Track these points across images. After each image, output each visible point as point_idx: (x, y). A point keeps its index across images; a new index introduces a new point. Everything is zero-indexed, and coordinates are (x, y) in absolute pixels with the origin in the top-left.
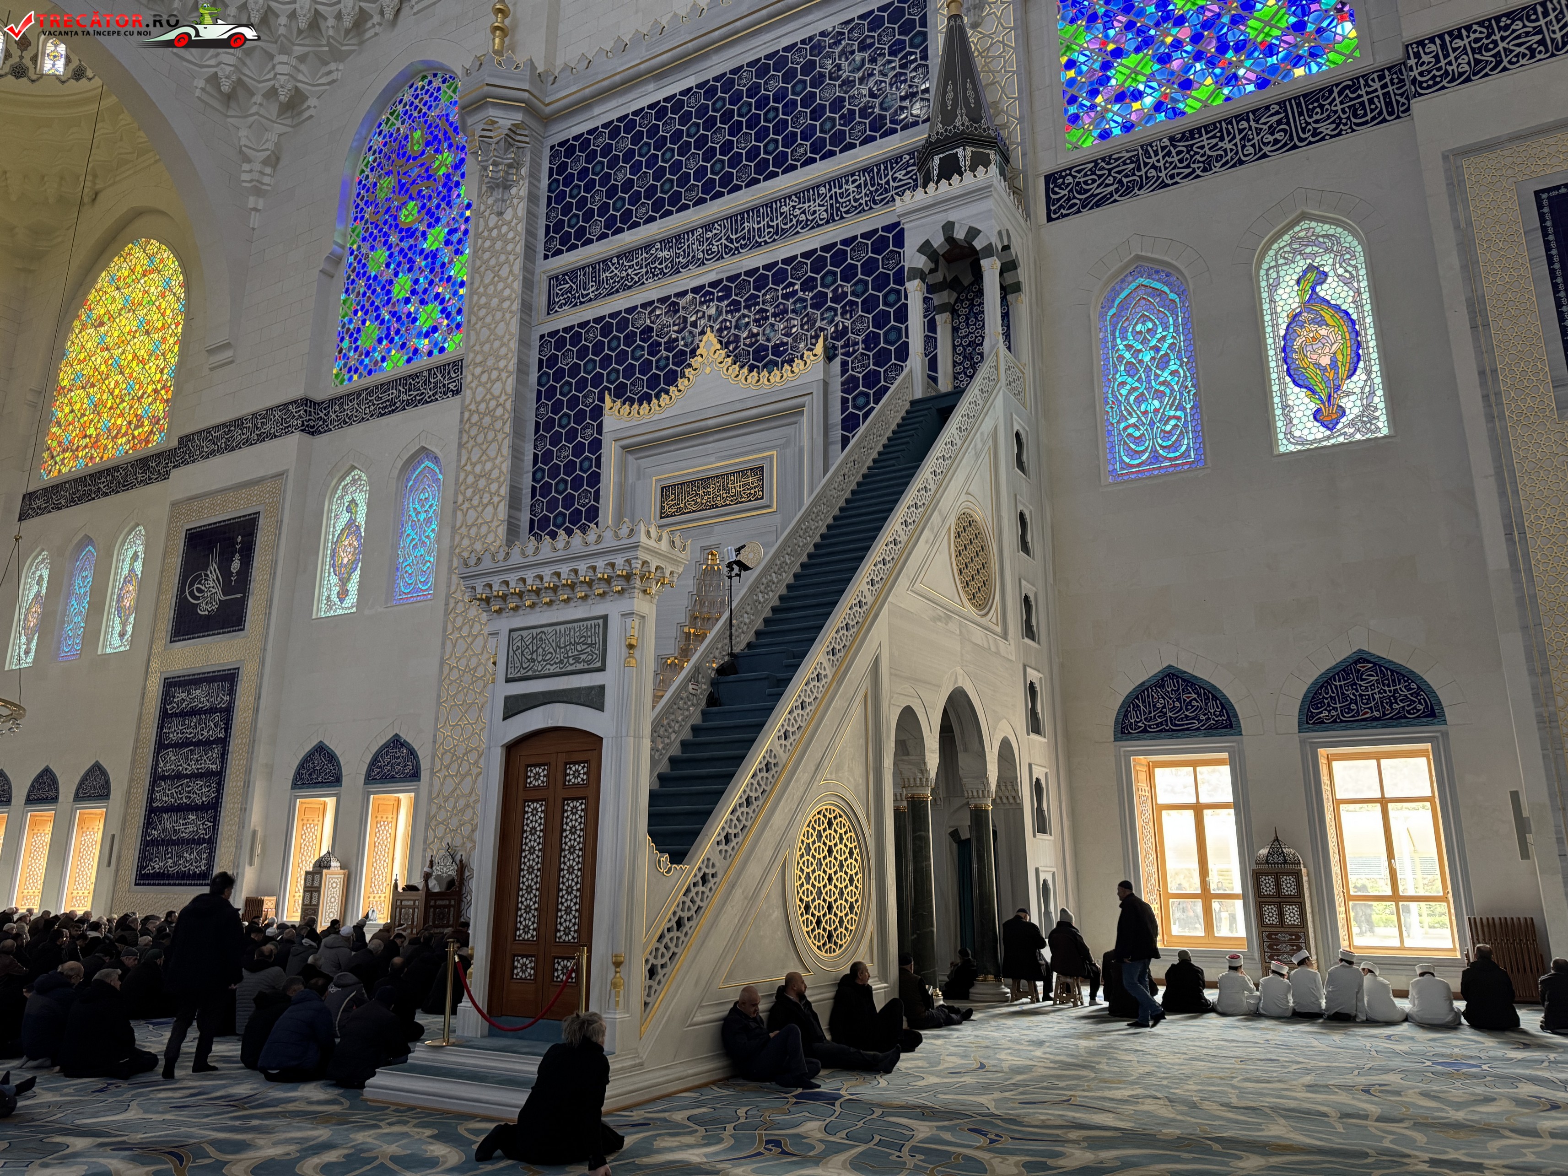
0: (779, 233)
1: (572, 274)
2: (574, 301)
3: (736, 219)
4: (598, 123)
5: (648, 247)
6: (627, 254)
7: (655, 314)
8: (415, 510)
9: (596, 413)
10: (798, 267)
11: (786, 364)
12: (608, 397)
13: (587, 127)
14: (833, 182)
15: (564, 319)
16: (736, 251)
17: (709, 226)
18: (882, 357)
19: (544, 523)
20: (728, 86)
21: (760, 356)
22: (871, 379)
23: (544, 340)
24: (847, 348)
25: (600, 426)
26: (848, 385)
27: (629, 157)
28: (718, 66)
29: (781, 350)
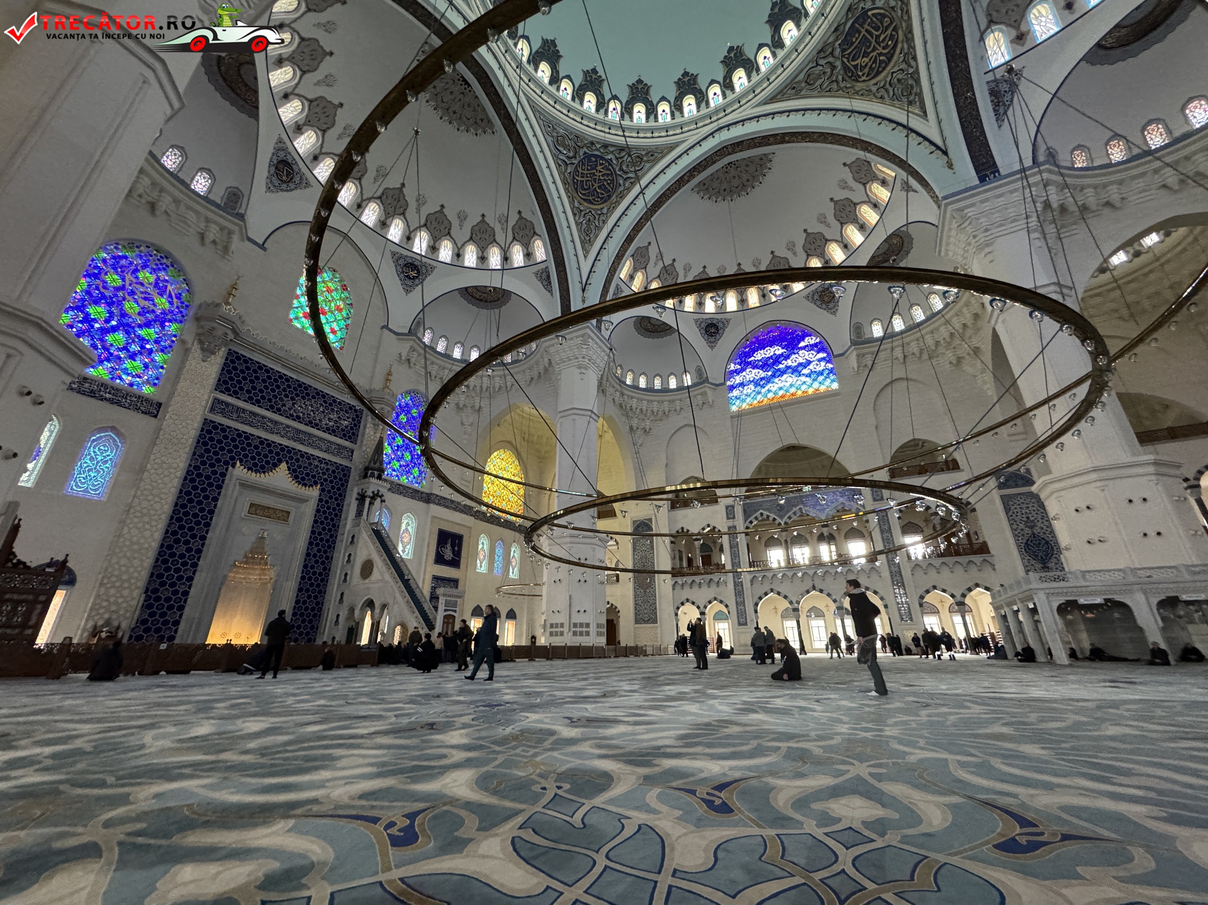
0: (310, 445)
1: (228, 404)
2: (223, 413)
3: (299, 431)
4: (255, 359)
5: (263, 417)
6: (255, 414)
7: (262, 443)
8: (94, 452)
9: (226, 463)
10: (314, 459)
11: (305, 485)
12: (238, 463)
13: (248, 355)
14: (330, 442)
15: (219, 419)
16: (295, 441)
17: (288, 426)
18: (331, 498)
19: (188, 493)
20: (306, 388)
21: (296, 477)
22: (327, 502)
23: (206, 421)
24: (323, 490)
25: (227, 469)
26: (320, 500)
27: (264, 381)
28: (303, 379)
29: (303, 479)
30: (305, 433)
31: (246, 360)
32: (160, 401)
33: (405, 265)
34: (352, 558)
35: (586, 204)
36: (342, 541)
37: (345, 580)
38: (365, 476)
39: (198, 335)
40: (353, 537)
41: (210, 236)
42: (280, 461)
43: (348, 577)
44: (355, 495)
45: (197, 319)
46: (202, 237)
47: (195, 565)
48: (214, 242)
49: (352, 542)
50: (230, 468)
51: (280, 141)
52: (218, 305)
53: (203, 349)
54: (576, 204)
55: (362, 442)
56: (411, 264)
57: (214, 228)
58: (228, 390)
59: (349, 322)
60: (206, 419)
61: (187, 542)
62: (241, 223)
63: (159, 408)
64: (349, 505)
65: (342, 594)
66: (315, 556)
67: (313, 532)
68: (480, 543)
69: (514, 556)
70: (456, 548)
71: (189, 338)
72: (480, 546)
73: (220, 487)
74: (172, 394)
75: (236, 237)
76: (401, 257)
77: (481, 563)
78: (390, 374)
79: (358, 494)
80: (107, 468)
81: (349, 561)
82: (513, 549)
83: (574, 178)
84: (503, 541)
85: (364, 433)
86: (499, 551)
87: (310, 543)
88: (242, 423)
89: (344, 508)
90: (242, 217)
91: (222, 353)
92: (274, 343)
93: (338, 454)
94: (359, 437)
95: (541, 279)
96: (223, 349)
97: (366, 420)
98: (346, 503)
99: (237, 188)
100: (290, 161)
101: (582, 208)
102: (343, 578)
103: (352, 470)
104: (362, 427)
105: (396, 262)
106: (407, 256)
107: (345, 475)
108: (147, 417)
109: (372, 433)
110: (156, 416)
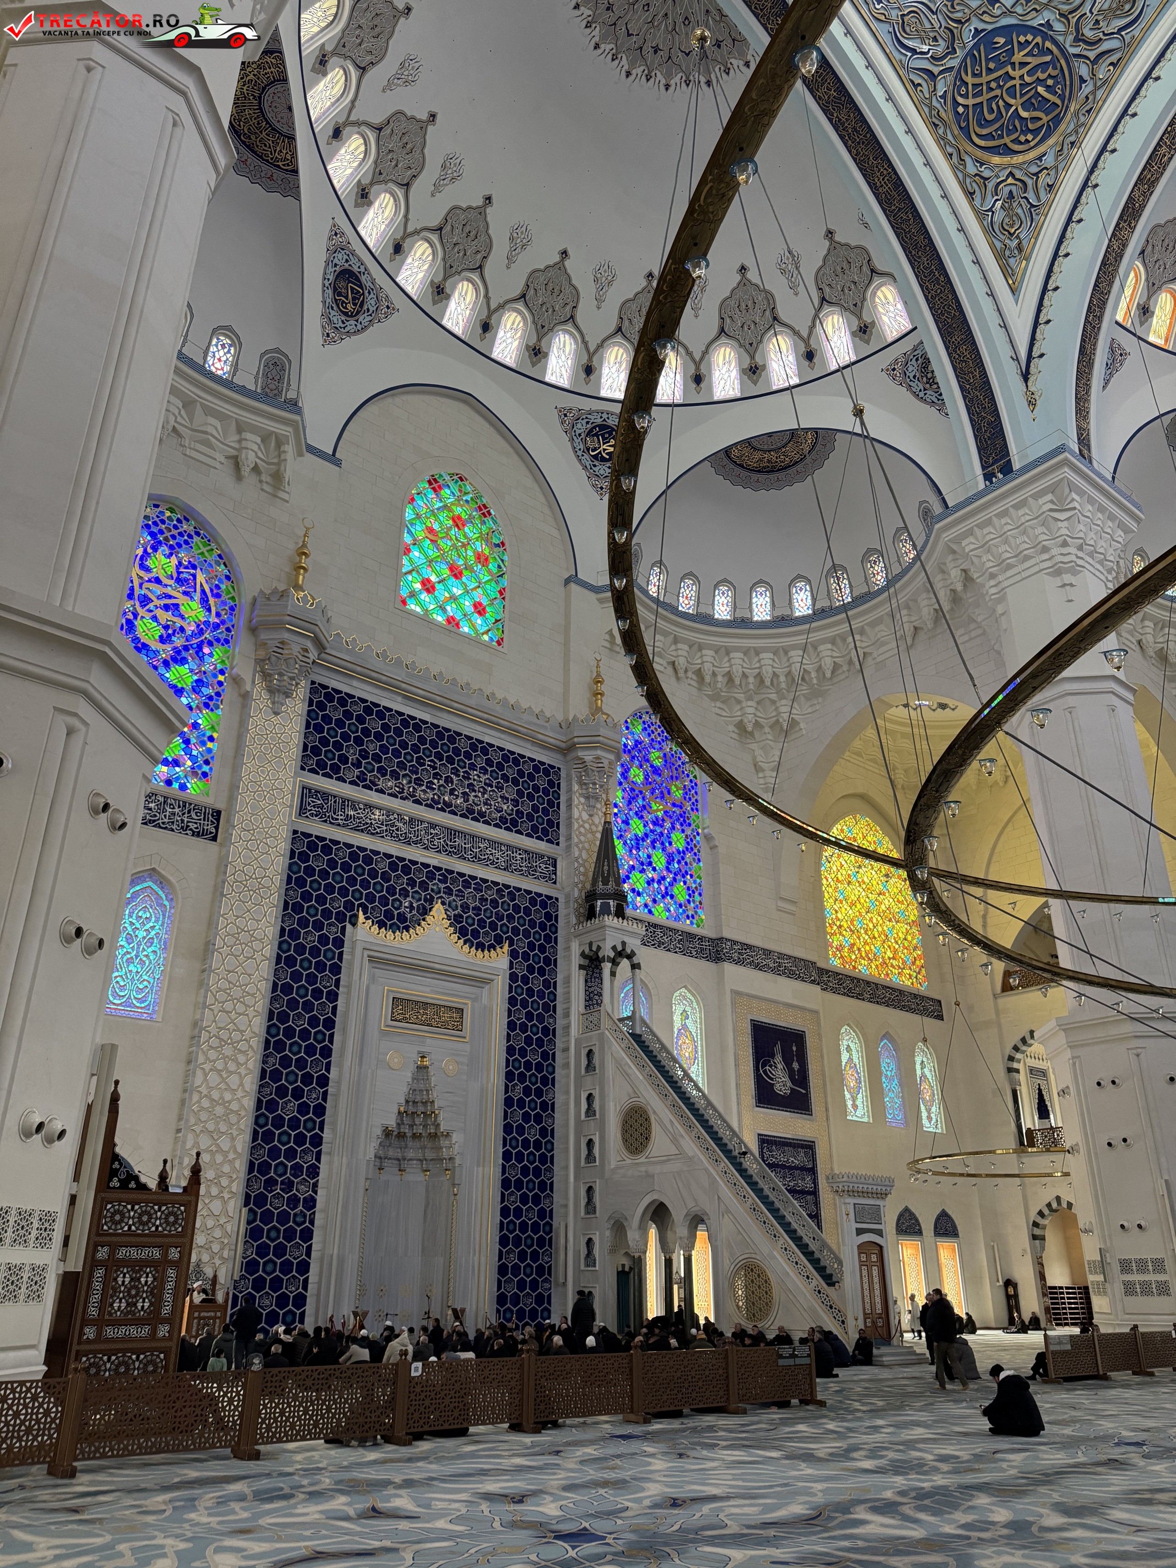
0: (476, 859)
1: (325, 796)
3: (452, 832)
4: (358, 693)
5: (388, 812)
6: (373, 808)
7: (393, 866)
8: (132, 924)
9: (341, 917)
10: (489, 888)
11: (480, 946)
12: (361, 913)
13: (345, 689)
14: (509, 847)
15: (317, 828)
16: (450, 854)
17: (433, 826)
18: (531, 969)
19: (287, 989)
20: (452, 740)
21: (462, 932)
22: (525, 979)
23: (297, 836)
24: (513, 954)
25: (344, 929)
26: (513, 977)
27: (379, 737)
28: (446, 721)
29: (476, 935)
30: (464, 834)
31: (344, 699)
32: (219, 806)
33: (589, 433)
34: (596, 1105)
35: (996, 160)
36: (567, 1065)
37: (590, 1157)
38: (591, 914)
39: (259, 662)
40: (590, 1053)
41: (250, 458)
42: (431, 901)
43: (596, 1151)
44: (576, 960)
45: (253, 630)
46: (236, 463)
47: (317, 1141)
48: (256, 469)
49: (590, 1067)
50: (349, 926)
51: (336, 232)
52: (284, 594)
53: (271, 691)
54: (971, 169)
55: (569, 838)
56: (602, 427)
57: (253, 440)
58: (321, 765)
59: (504, 582)
60: (295, 832)
61: (298, 1094)
62: (298, 418)
63: (218, 820)
64: (567, 981)
65: (590, 1190)
66: (521, 1104)
67: (510, 1050)
68: (843, 1048)
69: (923, 1075)
70: (796, 1066)
71: (245, 669)
72: (845, 1057)
73: (336, 969)
74: (233, 788)
75: (290, 449)
76: (580, 415)
77: (854, 1100)
78: (598, 681)
79: (583, 955)
80: (154, 952)
81: (590, 1112)
82: (918, 1060)
83: (956, 104)
84: (892, 1040)
85: (570, 818)
86: (888, 1066)
87: (509, 1076)
88: (355, 829)
89: (560, 991)
90: (294, 406)
91: (302, 692)
92: (384, 655)
93: (531, 872)
94: (563, 830)
95: (905, 381)
96: (303, 683)
97: (570, 790)
98: (560, 979)
99: (277, 350)
100: (355, 269)
101: (987, 174)
102: (584, 1152)
103: (561, 905)
104: (563, 807)
105: (570, 430)
106: (590, 413)
107: (548, 916)
108: (200, 842)
109: (585, 816)
110: (214, 839)
